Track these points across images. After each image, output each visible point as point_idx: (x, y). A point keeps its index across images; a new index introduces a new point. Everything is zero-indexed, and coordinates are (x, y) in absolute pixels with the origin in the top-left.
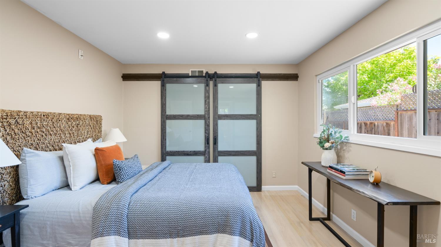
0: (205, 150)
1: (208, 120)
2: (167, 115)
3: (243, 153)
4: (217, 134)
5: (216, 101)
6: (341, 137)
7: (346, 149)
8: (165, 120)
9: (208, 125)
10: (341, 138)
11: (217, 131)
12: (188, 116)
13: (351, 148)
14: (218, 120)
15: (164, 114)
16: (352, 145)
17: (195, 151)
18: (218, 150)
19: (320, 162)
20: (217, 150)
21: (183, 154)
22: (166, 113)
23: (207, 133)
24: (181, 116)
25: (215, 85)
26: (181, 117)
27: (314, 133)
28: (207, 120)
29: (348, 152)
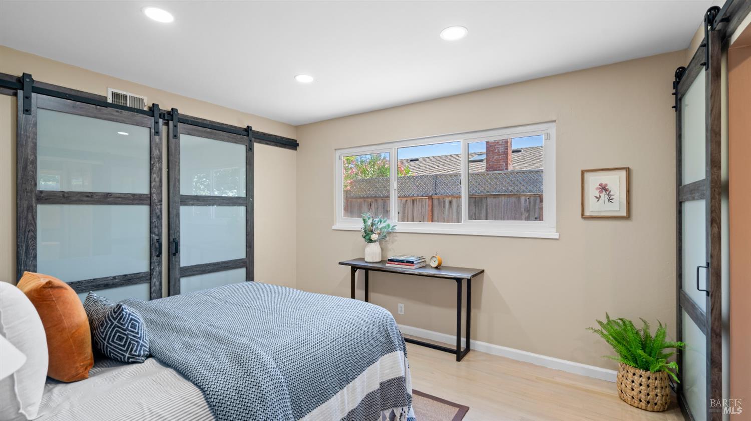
0: (151, 270)
1: (159, 207)
2: (41, 192)
3: (227, 265)
4: (178, 234)
5: (177, 168)
6: (388, 226)
7: (389, 240)
8: (34, 205)
9: (158, 217)
10: (388, 228)
11: (179, 227)
12: (108, 195)
13: (396, 238)
14: (181, 205)
15: (28, 189)
16: (397, 235)
17: (125, 276)
18: (179, 265)
19: (364, 259)
20: (177, 267)
21: (93, 286)
22: (35, 185)
23: (157, 233)
24: (88, 197)
25: (175, 136)
26: (86, 199)
27: (333, 225)
28: (156, 206)
29: (392, 243)
